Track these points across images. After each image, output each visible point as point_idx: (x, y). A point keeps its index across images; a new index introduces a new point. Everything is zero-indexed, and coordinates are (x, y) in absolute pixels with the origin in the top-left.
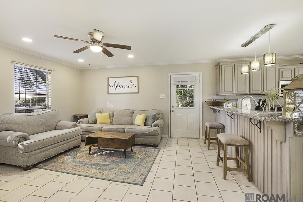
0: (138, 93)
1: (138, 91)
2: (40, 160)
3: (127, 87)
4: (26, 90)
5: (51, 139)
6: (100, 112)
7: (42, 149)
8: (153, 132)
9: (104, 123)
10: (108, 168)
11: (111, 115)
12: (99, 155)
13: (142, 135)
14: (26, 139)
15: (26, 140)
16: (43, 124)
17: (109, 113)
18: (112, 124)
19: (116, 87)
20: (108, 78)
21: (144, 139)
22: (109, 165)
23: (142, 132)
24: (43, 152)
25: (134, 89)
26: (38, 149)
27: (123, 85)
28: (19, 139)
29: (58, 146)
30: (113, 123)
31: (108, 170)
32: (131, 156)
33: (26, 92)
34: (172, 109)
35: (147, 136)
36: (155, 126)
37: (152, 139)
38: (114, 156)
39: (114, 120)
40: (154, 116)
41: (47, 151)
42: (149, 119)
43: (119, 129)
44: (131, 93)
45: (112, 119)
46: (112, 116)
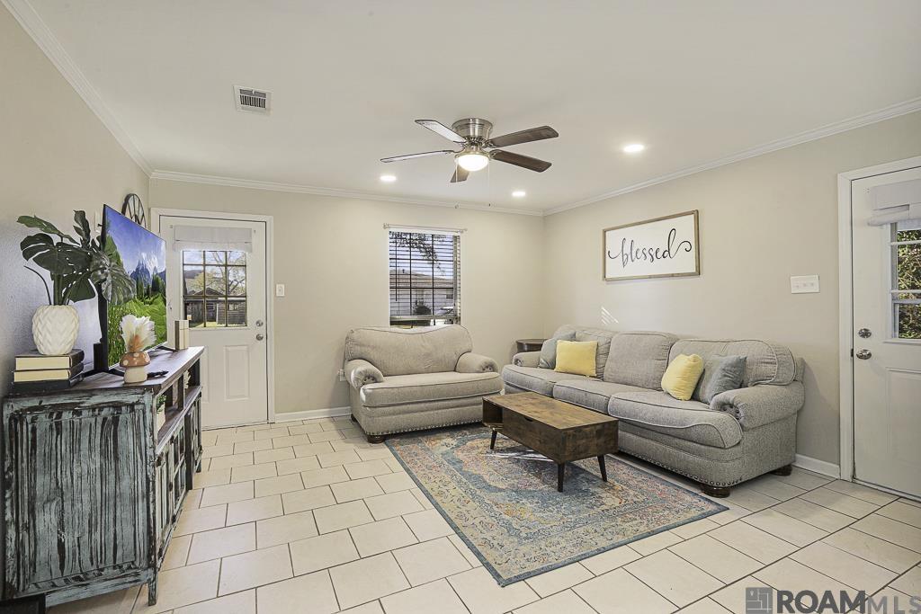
0: (698, 273)
1: (698, 267)
2: (391, 428)
3: (660, 255)
4: (413, 281)
5: (415, 389)
6: (573, 338)
7: (397, 408)
8: (698, 429)
9: (577, 370)
10: (488, 497)
11: (602, 349)
12: (509, 458)
13: (662, 430)
14: (375, 379)
15: (376, 382)
16: (428, 355)
17: (595, 342)
18: (599, 376)
19: (625, 257)
20: (605, 232)
21: (669, 449)
22: (500, 490)
23: (657, 421)
24: (400, 414)
25: (685, 262)
26: (389, 406)
27: (647, 250)
28: (363, 377)
29: (432, 410)
30: (606, 375)
31: (482, 502)
32: (587, 491)
33: (413, 285)
34: (861, 344)
35: (677, 441)
36: (723, 406)
37: (698, 459)
38: (538, 475)
39: (610, 368)
40: (732, 366)
41: (408, 415)
42: (711, 375)
43: (592, 396)
44: (673, 275)
45: (602, 361)
46: (601, 353)
